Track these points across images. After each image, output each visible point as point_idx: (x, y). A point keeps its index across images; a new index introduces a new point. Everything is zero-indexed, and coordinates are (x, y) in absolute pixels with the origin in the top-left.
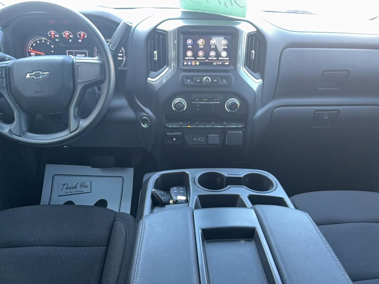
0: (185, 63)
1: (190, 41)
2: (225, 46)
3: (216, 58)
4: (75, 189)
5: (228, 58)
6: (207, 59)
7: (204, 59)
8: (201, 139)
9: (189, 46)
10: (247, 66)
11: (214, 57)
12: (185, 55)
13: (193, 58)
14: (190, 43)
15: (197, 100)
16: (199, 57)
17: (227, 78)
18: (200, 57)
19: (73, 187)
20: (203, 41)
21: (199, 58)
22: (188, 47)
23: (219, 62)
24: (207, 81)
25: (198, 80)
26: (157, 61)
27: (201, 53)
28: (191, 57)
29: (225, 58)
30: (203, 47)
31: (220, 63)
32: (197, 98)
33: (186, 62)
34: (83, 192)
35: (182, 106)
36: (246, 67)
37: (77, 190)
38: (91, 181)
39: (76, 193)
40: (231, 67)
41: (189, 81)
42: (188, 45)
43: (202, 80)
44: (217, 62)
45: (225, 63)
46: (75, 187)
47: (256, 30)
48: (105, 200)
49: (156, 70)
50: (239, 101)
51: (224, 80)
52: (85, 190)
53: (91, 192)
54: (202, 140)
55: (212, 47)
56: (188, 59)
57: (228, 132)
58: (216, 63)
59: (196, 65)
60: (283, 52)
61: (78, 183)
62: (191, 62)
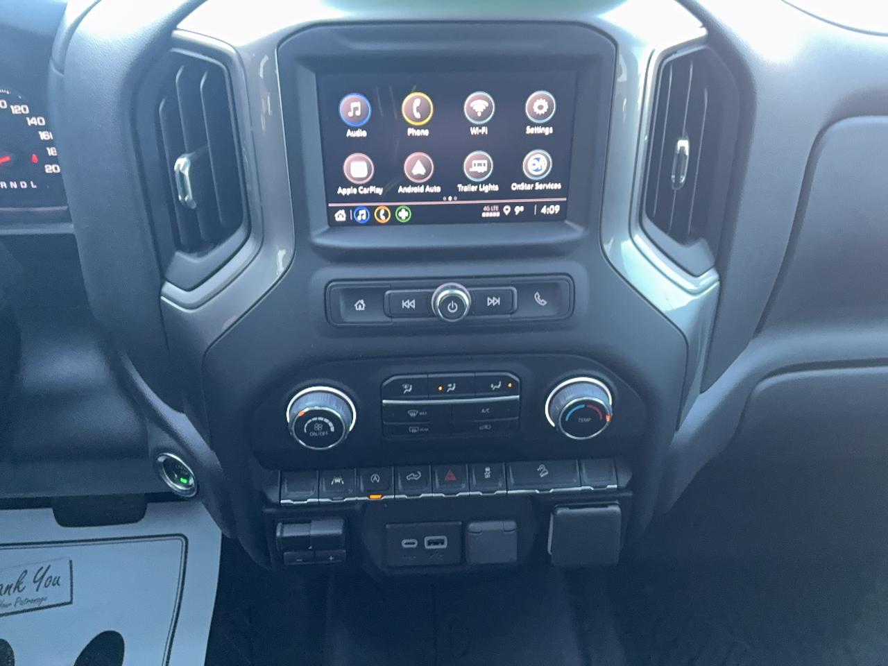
0: (340, 216)
1: (358, 104)
2: (544, 125)
3: (496, 188)
4: (17, 594)
5: (558, 186)
6: (449, 190)
7: (435, 194)
8: (436, 543)
9: (354, 129)
10: (650, 217)
11: (486, 183)
12: (335, 177)
13: (379, 191)
14: (358, 113)
15: (408, 389)
16: (407, 183)
17: (550, 287)
18: (414, 185)
19: (9, 587)
20: (423, 100)
21: (409, 190)
22: (349, 133)
23: (513, 206)
24: (452, 308)
25: (409, 304)
26: (194, 206)
27: (417, 166)
28: (367, 185)
29: (539, 187)
30: (426, 133)
31: (518, 209)
32: (407, 381)
33: (342, 212)
34: (44, 604)
35: (332, 429)
36: (648, 224)
37: (24, 595)
38: (71, 562)
39: (19, 608)
40: (570, 228)
41: (360, 305)
42: (347, 127)
43: (425, 301)
44: (501, 206)
45: (540, 208)
46: (17, 587)
47: (703, 32)
48: (118, 635)
49: (198, 247)
50: (611, 384)
51: (538, 298)
52: (54, 595)
53: (70, 603)
54: (440, 547)
55: (474, 131)
56: (352, 195)
57: (559, 511)
58: (496, 208)
59: (394, 222)
60: (827, 134)
61: (26, 572)
62: (371, 209)
